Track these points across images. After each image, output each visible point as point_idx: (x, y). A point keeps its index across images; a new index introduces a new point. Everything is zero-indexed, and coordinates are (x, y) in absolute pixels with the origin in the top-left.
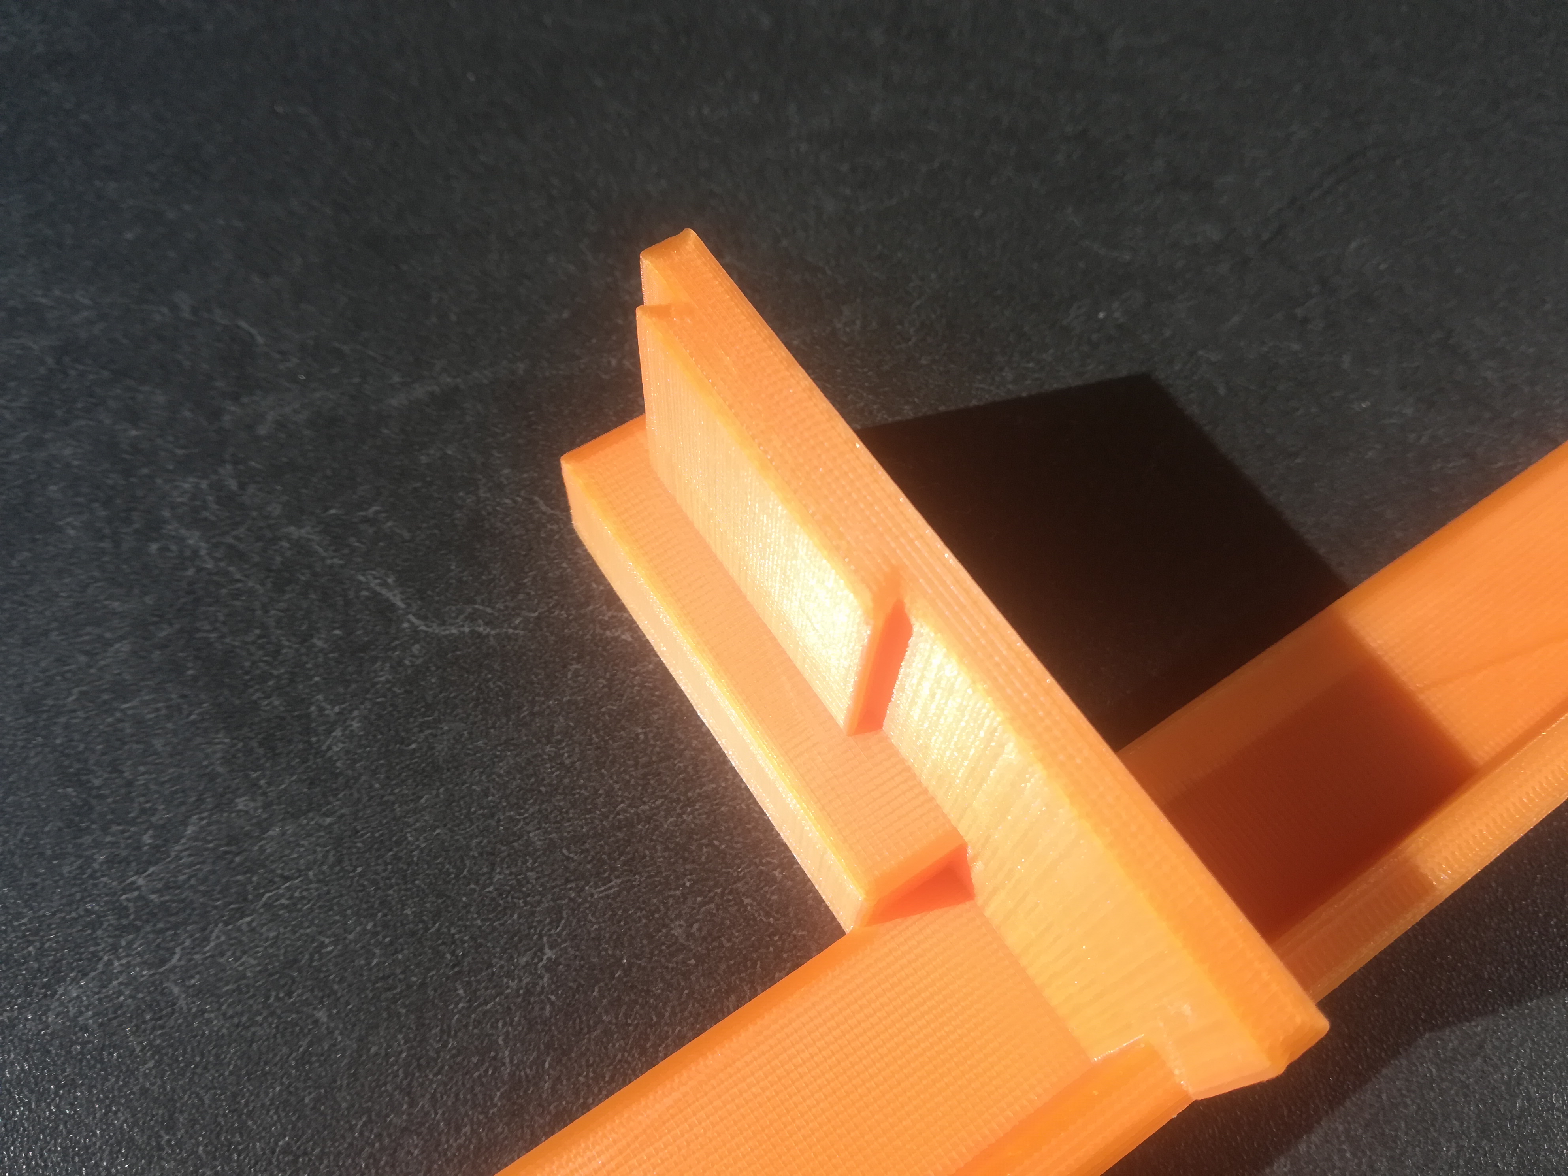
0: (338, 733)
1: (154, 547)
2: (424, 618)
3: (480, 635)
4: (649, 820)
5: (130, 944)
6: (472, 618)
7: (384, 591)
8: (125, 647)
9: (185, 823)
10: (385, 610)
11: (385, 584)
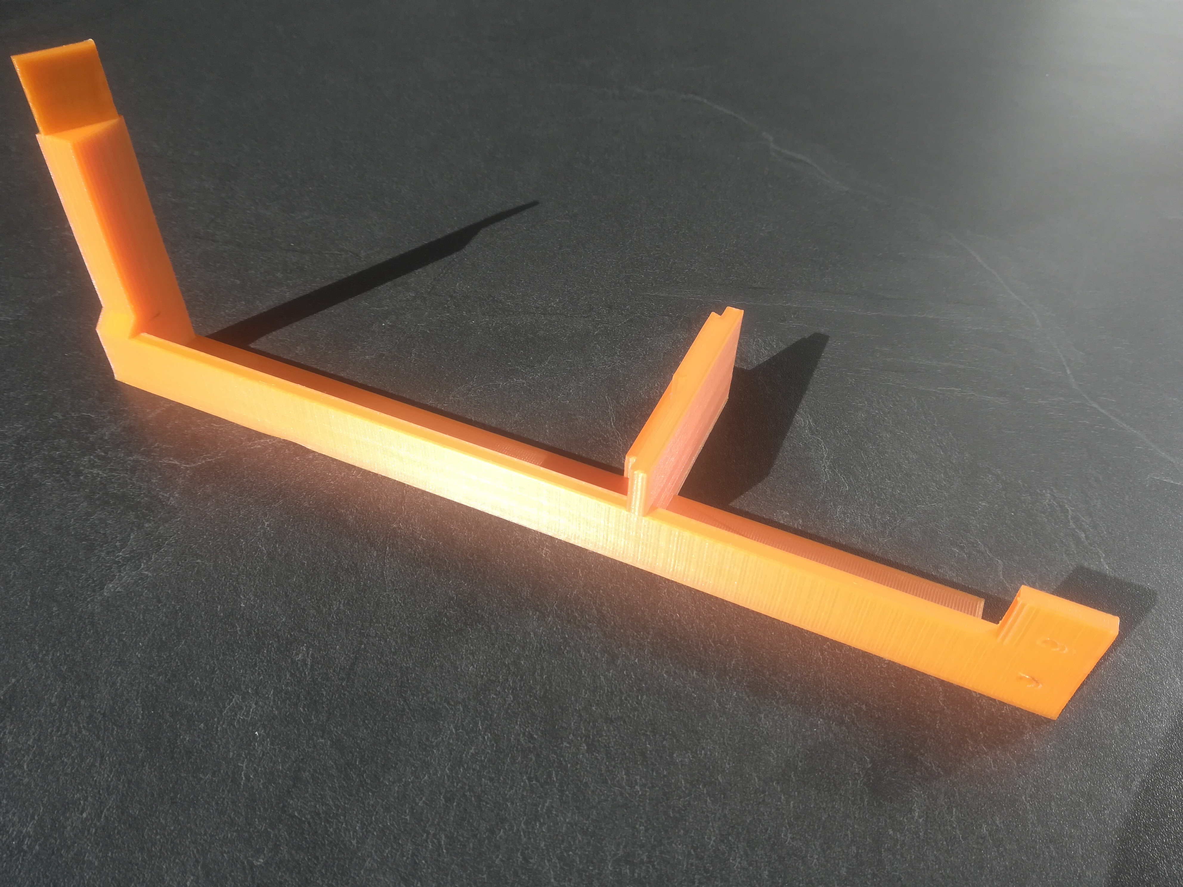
0: (171, 499)
1: (82, 478)
2: (188, 464)
3: (209, 462)
4: (285, 485)
5: (125, 569)
6: (204, 459)
7: (170, 462)
8: (85, 504)
9: (129, 535)
10: (174, 466)
11: (170, 460)
